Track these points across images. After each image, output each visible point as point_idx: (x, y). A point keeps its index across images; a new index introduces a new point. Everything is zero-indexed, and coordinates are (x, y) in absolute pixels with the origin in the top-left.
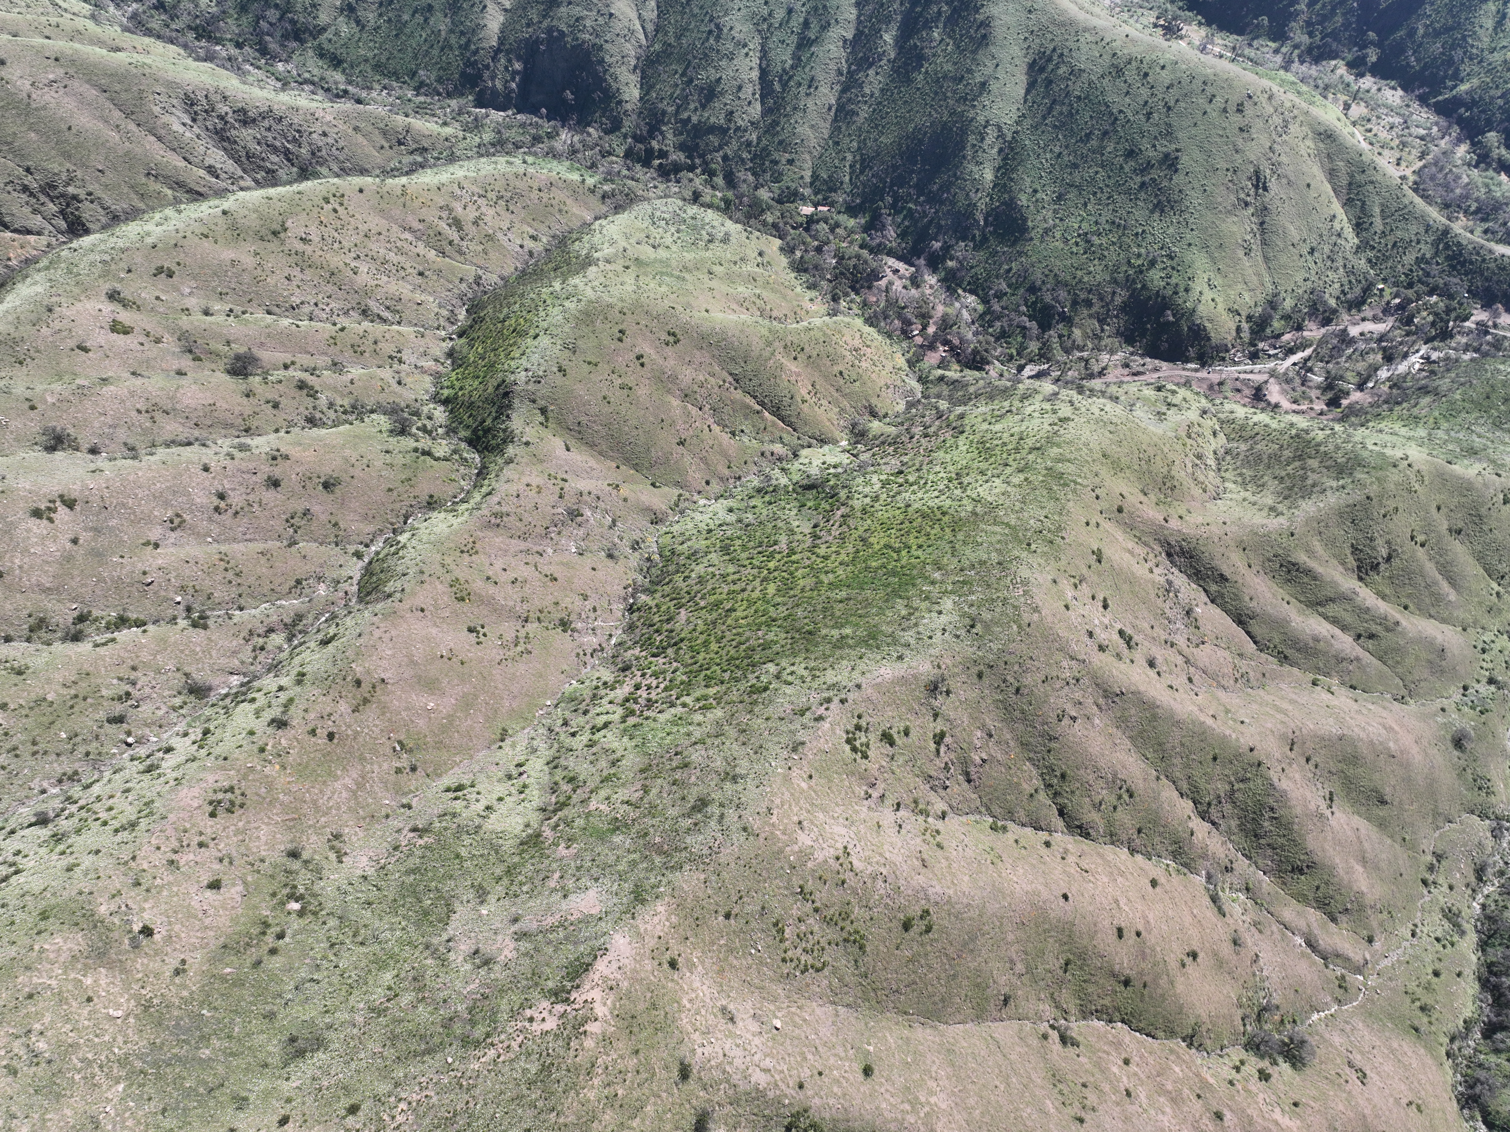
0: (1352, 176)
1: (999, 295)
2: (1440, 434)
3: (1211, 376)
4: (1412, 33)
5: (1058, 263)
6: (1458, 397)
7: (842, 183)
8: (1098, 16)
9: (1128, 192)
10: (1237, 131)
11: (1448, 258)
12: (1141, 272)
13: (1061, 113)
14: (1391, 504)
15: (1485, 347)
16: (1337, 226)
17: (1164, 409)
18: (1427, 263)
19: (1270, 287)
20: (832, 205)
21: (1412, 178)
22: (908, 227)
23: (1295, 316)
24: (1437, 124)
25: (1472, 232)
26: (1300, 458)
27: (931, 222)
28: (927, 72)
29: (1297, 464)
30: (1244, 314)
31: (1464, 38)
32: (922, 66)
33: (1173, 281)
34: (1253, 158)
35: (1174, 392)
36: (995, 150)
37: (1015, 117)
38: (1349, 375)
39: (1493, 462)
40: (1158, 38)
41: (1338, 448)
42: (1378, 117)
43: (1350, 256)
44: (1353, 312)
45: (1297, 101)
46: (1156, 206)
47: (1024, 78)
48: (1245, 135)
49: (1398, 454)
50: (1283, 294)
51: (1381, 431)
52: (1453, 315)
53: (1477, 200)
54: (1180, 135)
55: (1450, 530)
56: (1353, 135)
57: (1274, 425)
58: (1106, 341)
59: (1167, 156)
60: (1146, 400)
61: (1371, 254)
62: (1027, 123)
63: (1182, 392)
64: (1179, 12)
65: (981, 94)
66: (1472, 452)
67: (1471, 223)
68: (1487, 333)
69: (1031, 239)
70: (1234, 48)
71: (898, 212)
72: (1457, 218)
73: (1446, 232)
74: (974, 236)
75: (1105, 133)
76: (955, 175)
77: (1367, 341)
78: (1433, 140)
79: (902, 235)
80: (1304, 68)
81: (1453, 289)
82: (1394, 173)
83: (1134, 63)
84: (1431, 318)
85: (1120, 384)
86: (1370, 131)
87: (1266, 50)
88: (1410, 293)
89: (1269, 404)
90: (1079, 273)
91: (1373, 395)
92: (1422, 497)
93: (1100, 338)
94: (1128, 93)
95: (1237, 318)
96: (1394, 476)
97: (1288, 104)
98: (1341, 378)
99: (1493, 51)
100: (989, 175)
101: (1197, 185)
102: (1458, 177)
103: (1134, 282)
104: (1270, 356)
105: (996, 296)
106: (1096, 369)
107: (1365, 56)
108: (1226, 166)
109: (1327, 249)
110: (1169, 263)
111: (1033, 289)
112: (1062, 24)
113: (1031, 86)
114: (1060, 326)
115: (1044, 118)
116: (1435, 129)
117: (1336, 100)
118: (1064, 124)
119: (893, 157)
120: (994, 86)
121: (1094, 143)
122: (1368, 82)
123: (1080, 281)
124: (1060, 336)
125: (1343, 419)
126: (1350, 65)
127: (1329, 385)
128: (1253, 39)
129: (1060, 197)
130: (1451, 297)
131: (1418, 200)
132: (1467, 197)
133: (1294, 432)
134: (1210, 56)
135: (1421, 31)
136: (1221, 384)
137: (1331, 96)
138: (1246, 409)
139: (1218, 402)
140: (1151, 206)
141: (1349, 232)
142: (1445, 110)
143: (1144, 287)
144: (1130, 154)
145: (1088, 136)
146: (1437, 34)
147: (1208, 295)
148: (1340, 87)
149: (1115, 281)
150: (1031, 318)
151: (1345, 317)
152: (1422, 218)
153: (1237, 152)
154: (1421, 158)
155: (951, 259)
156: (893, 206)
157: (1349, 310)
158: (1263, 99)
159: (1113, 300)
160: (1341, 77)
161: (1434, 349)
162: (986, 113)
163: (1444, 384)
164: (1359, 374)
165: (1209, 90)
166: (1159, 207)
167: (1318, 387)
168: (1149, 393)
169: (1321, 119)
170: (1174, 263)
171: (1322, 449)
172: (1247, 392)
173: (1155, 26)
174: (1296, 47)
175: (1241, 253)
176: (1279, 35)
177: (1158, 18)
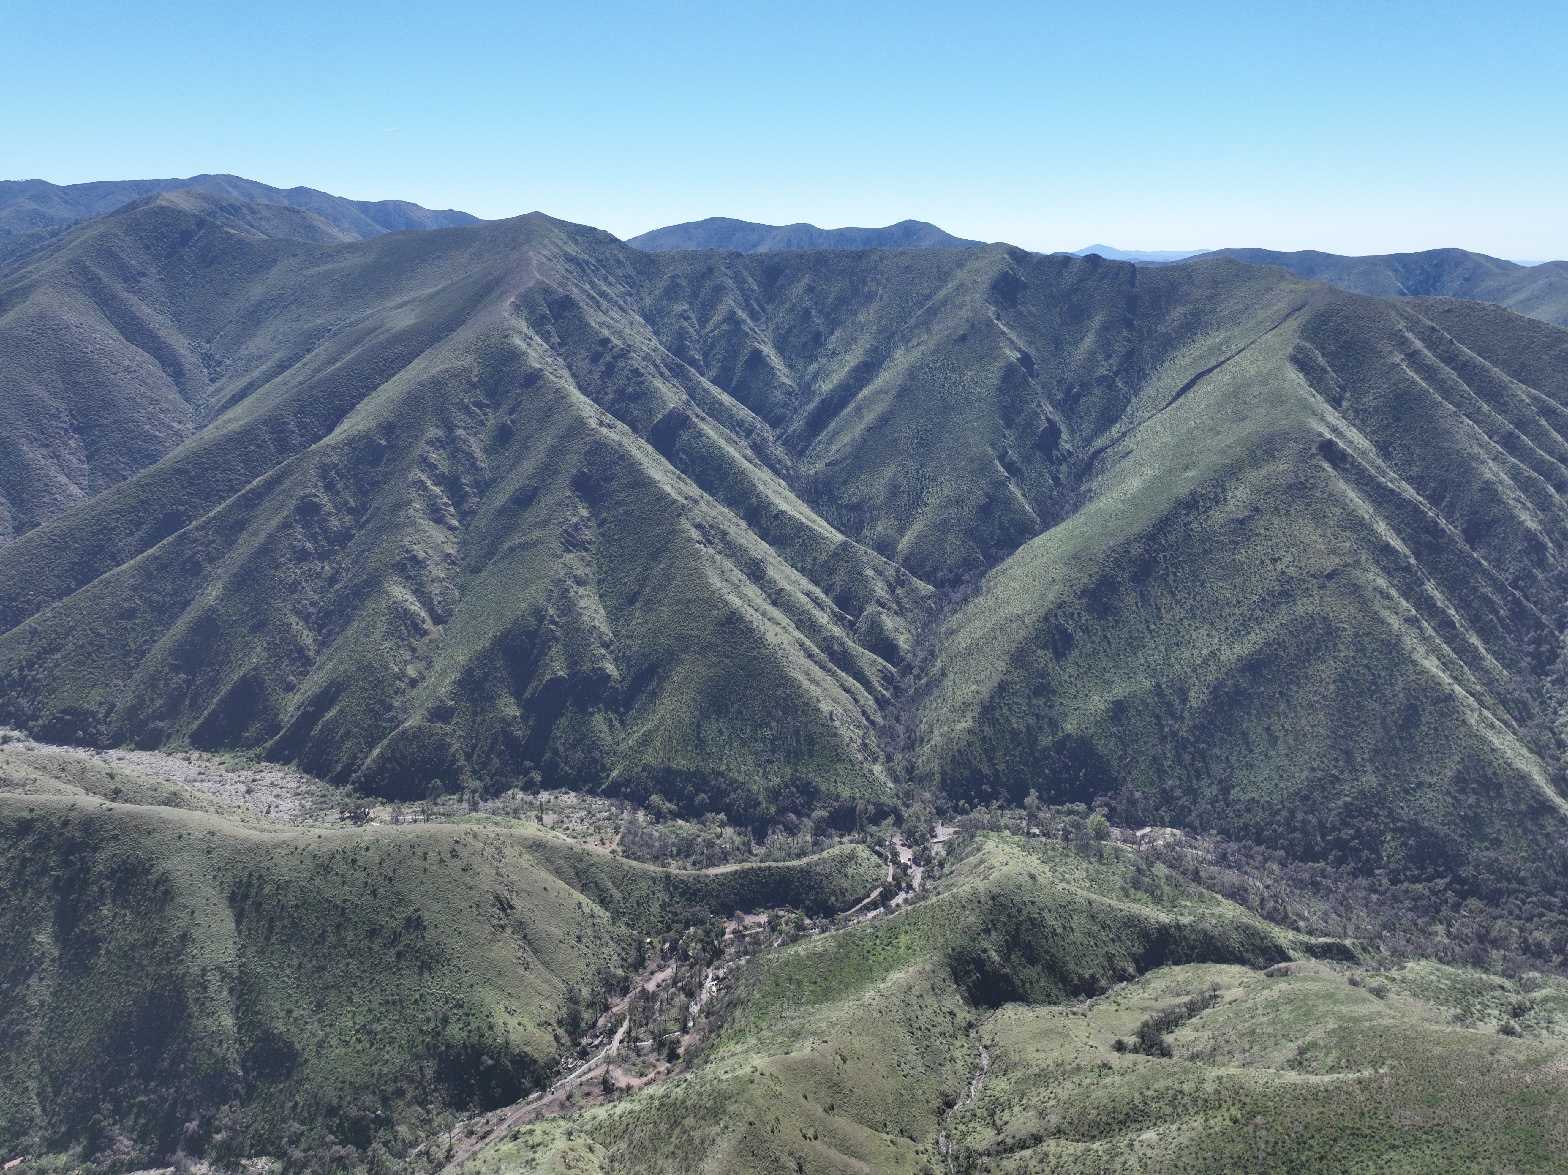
0: (575, 867)
1: (295, 1140)
2: (766, 1033)
3: (556, 1095)
4: (556, 752)
5: (347, 1070)
6: (758, 996)
7: (31, 1120)
8: (283, 831)
9: (388, 967)
10: (461, 873)
11: (682, 895)
12: (438, 1034)
13: (284, 927)
14: (770, 1117)
15: (750, 948)
16: (587, 910)
17: (530, 1155)
18: (670, 905)
19: (562, 987)
20: (25, 1152)
21: (619, 849)
22: (145, 1125)
23: (597, 1000)
24: (612, 805)
25: (685, 869)
26: (676, 1124)
27: (174, 1105)
28: (108, 952)
29: (677, 1131)
30: (553, 1021)
31: (594, 742)
32: (100, 948)
33: (474, 1026)
34: (487, 888)
35: (531, 1132)
36: (225, 993)
37: (234, 952)
38: (671, 1026)
39: (814, 1033)
40: (350, 828)
41: (700, 1094)
42: (568, 817)
43: (611, 929)
44: (641, 971)
45: (498, 829)
46: (421, 968)
47: (229, 912)
48: (470, 872)
49: (748, 1069)
50: (577, 987)
51: (723, 1058)
52: (713, 935)
53: (674, 845)
54: (412, 897)
55: (825, 1111)
56: (557, 837)
57: (637, 1107)
58: (438, 1121)
59: (409, 920)
60: (508, 1157)
61: (625, 919)
62: (250, 952)
63: (539, 1127)
64: (359, 802)
65: (184, 947)
66: (796, 1035)
67: (680, 863)
68: (744, 936)
69: (307, 1061)
70: (423, 811)
71: (124, 1116)
72: (669, 863)
73: (668, 877)
74: (237, 1091)
75: (339, 926)
76: (186, 1039)
77: (666, 989)
78: (617, 817)
79: (142, 1138)
80: (489, 804)
81: (700, 917)
82: (604, 851)
83: (337, 856)
84: (699, 946)
85: (474, 1156)
86: (568, 829)
87: (451, 802)
88: (672, 934)
89: (621, 1090)
90: (375, 1068)
91: (698, 1031)
92: (788, 1096)
93: (429, 1121)
94: (344, 883)
95: (550, 1028)
96: (757, 1091)
97: (493, 835)
98: (666, 1031)
99: (618, 744)
100: (228, 1021)
101: (449, 931)
102: (651, 835)
103: (436, 1047)
104: (597, 1046)
105: (291, 1142)
106: (441, 1155)
107: (532, 779)
108: (467, 905)
109: (589, 931)
110: (460, 1012)
111: (332, 1111)
112: (250, 850)
113: (239, 918)
114: (381, 1133)
115: (267, 939)
116: (613, 809)
117: (528, 818)
118: (292, 936)
119: (95, 1057)
120: (197, 933)
121: (331, 939)
122: (544, 796)
123: (380, 1075)
124: (386, 1144)
125: (688, 1067)
126: (524, 789)
127: (660, 1045)
128: (435, 799)
129: (319, 1005)
130: (702, 922)
131: (634, 863)
132: (665, 846)
133: (657, 1103)
134: (405, 825)
135: (561, 749)
136: (569, 1097)
137: (522, 816)
138: (605, 1108)
139: (576, 1116)
140: (416, 970)
141: (598, 910)
142: (612, 792)
143: (449, 1046)
144: (373, 933)
145: (323, 936)
146: (574, 746)
147: (512, 1022)
148: (526, 807)
149: (417, 1056)
150: (343, 1143)
151: (637, 979)
152: (645, 875)
153: (470, 889)
154: (617, 833)
155: (218, 1132)
156: (117, 1111)
157: (637, 971)
158: (470, 839)
159: (423, 1076)
160: (522, 799)
161: (717, 968)
162: (199, 962)
163: (741, 991)
164: (677, 1020)
165: (419, 851)
166: (426, 967)
167: (653, 1051)
168: (507, 1147)
169: (525, 836)
170: (466, 1009)
171: (689, 1103)
172: (597, 1091)
173: (343, 819)
174: (474, 791)
175: (521, 971)
176: (455, 788)
177: (342, 813)
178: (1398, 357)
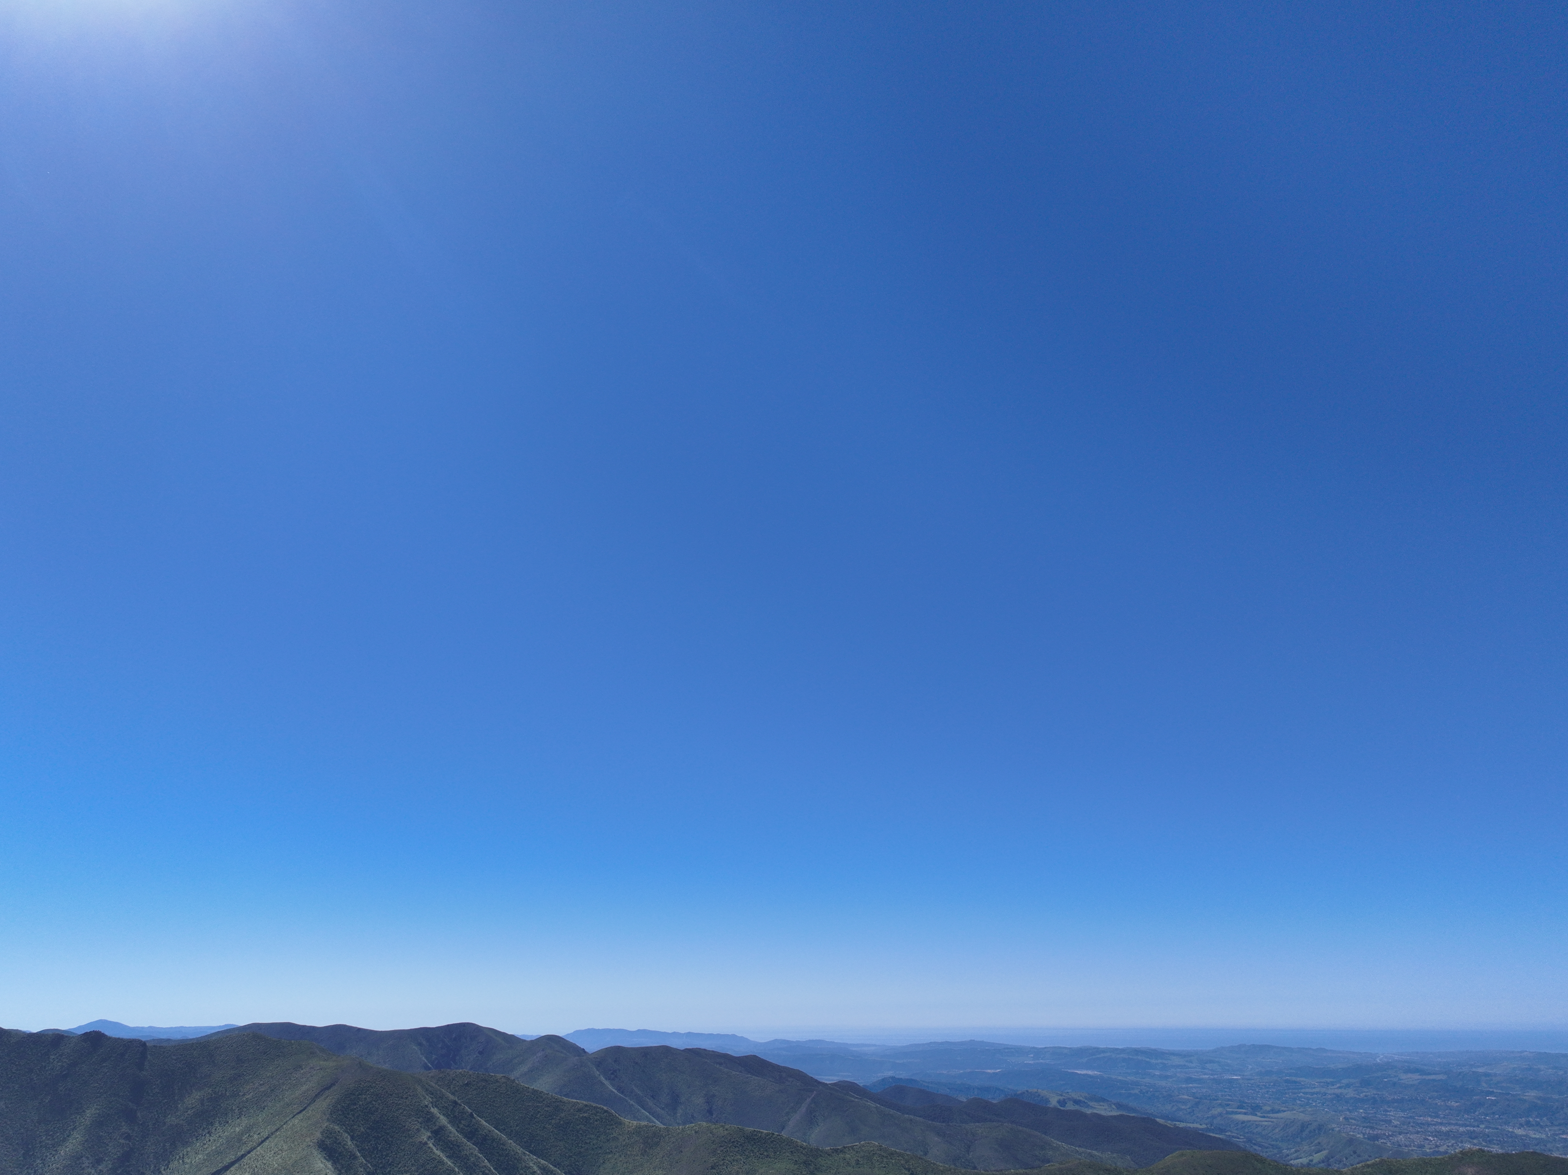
178: (425, 1135)
